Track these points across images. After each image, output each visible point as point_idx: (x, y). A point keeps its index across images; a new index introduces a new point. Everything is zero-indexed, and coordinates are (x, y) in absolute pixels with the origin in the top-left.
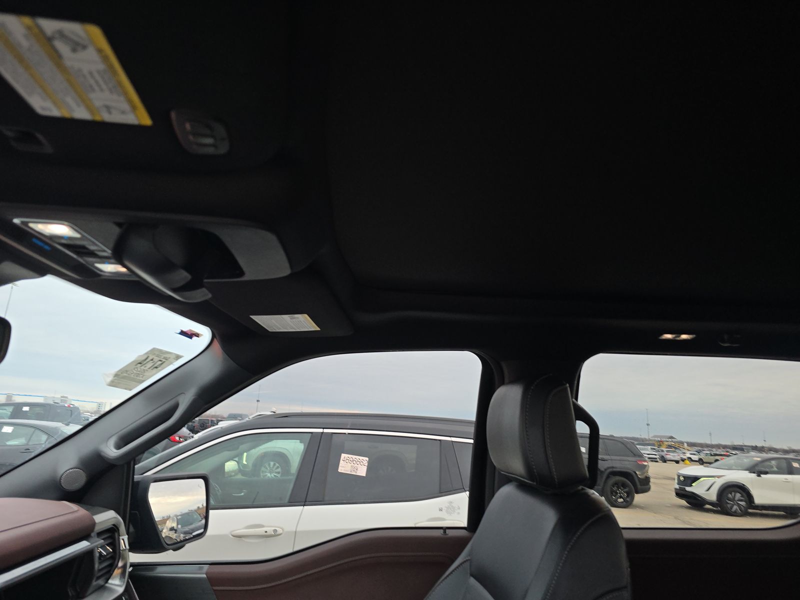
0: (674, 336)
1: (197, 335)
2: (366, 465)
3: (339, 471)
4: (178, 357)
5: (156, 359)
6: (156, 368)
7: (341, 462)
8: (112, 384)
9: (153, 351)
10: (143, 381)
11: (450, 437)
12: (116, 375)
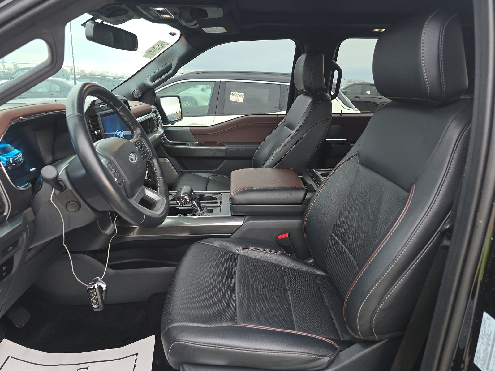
0: (379, 30)
1: (175, 34)
2: (243, 97)
3: (230, 100)
4: (168, 44)
5: (160, 45)
6: (160, 49)
7: (231, 96)
8: (145, 56)
9: (160, 41)
10: (155, 55)
11: (286, 83)
12: (146, 52)
